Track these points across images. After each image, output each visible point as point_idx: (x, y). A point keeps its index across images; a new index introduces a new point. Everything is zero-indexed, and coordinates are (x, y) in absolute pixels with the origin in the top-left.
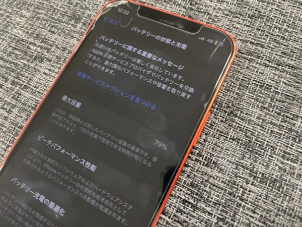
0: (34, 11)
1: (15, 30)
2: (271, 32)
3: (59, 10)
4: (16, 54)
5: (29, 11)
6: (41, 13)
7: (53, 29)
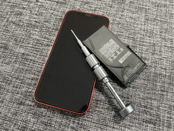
0: (40, 29)
1: (34, 37)
2: (124, 28)
3: (50, 28)
4: (38, 45)
5: (38, 29)
6: (44, 29)
7: (50, 35)
